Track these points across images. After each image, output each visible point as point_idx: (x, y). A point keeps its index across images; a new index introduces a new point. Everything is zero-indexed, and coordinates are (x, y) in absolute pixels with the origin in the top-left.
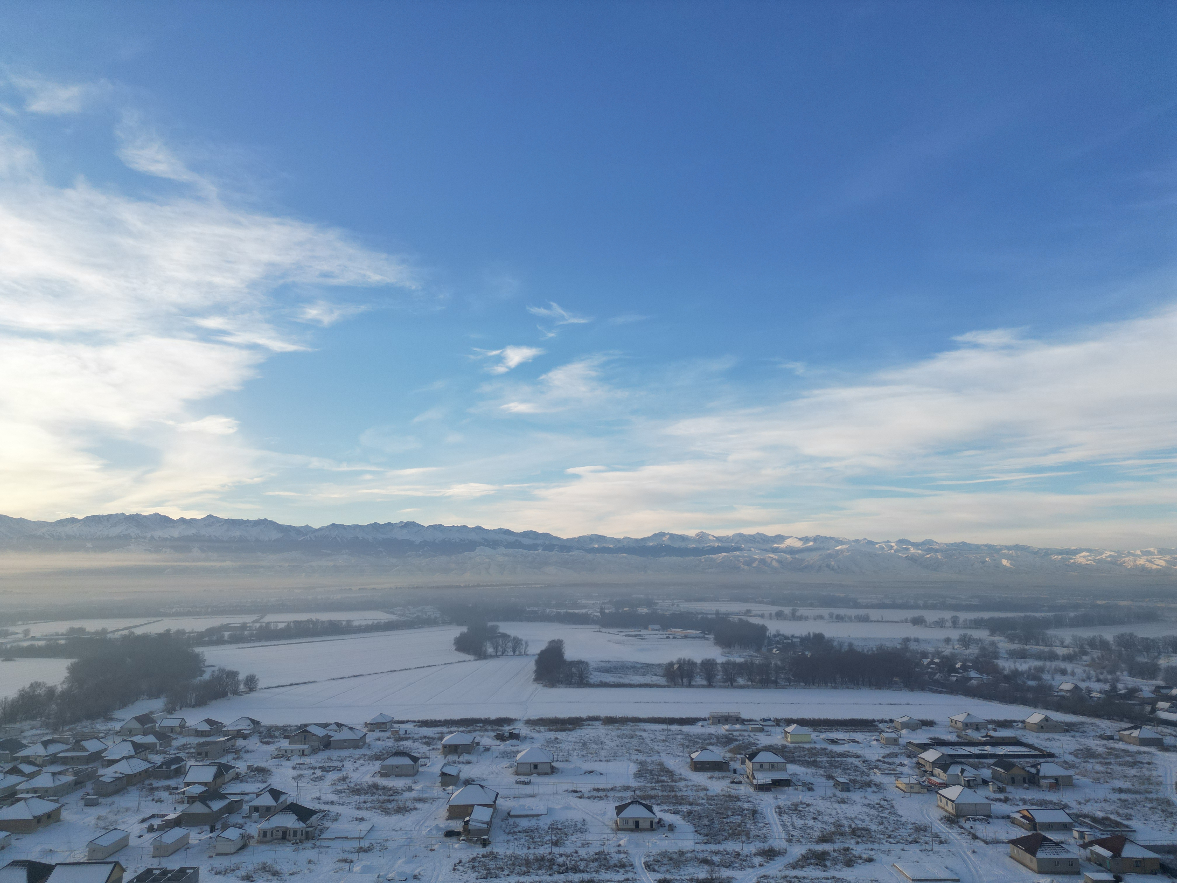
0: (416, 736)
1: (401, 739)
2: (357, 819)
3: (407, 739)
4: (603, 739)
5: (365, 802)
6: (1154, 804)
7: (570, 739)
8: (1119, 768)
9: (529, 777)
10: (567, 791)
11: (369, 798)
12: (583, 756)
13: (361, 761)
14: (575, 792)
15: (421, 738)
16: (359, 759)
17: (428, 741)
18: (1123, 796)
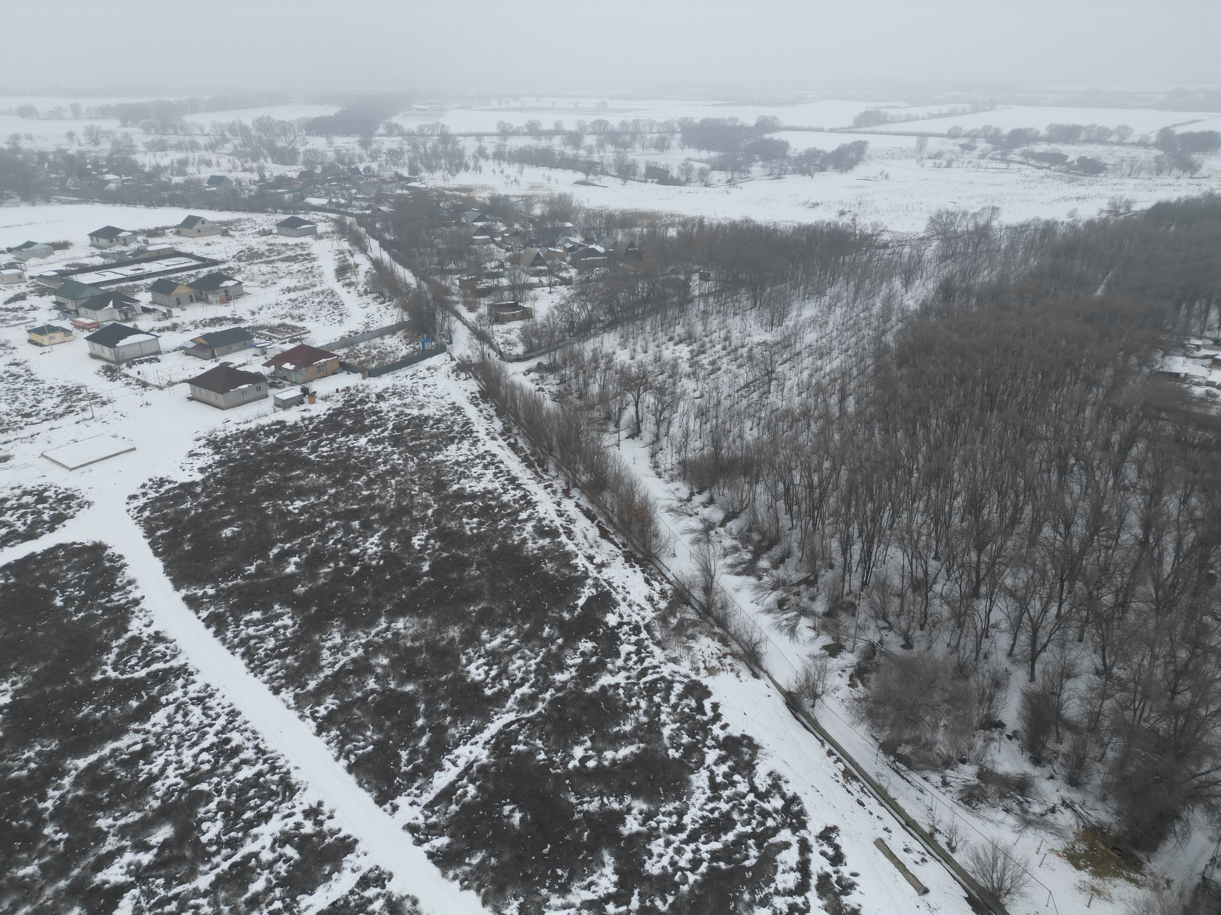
6: (321, 298)
8: (282, 266)
18: (293, 295)
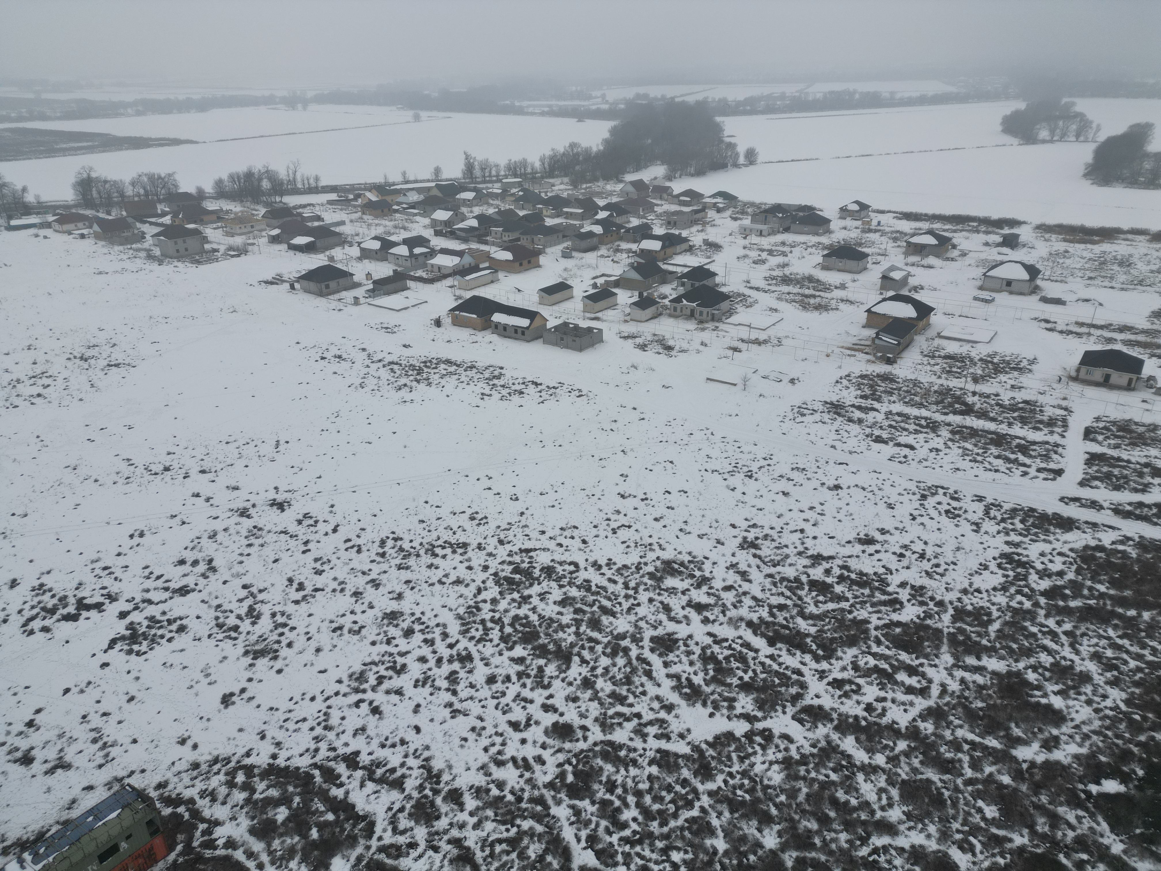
0: (888, 229)
1: (870, 231)
2: (771, 309)
3: (876, 231)
4: (1134, 260)
5: (789, 293)
7: (1085, 254)
9: (994, 295)
10: (1036, 319)
11: (796, 290)
12: (1090, 278)
13: (813, 250)
14: (1047, 321)
15: (892, 232)
16: (811, 247)
17: (897, 236)
